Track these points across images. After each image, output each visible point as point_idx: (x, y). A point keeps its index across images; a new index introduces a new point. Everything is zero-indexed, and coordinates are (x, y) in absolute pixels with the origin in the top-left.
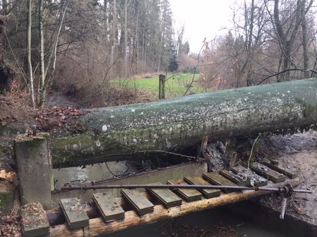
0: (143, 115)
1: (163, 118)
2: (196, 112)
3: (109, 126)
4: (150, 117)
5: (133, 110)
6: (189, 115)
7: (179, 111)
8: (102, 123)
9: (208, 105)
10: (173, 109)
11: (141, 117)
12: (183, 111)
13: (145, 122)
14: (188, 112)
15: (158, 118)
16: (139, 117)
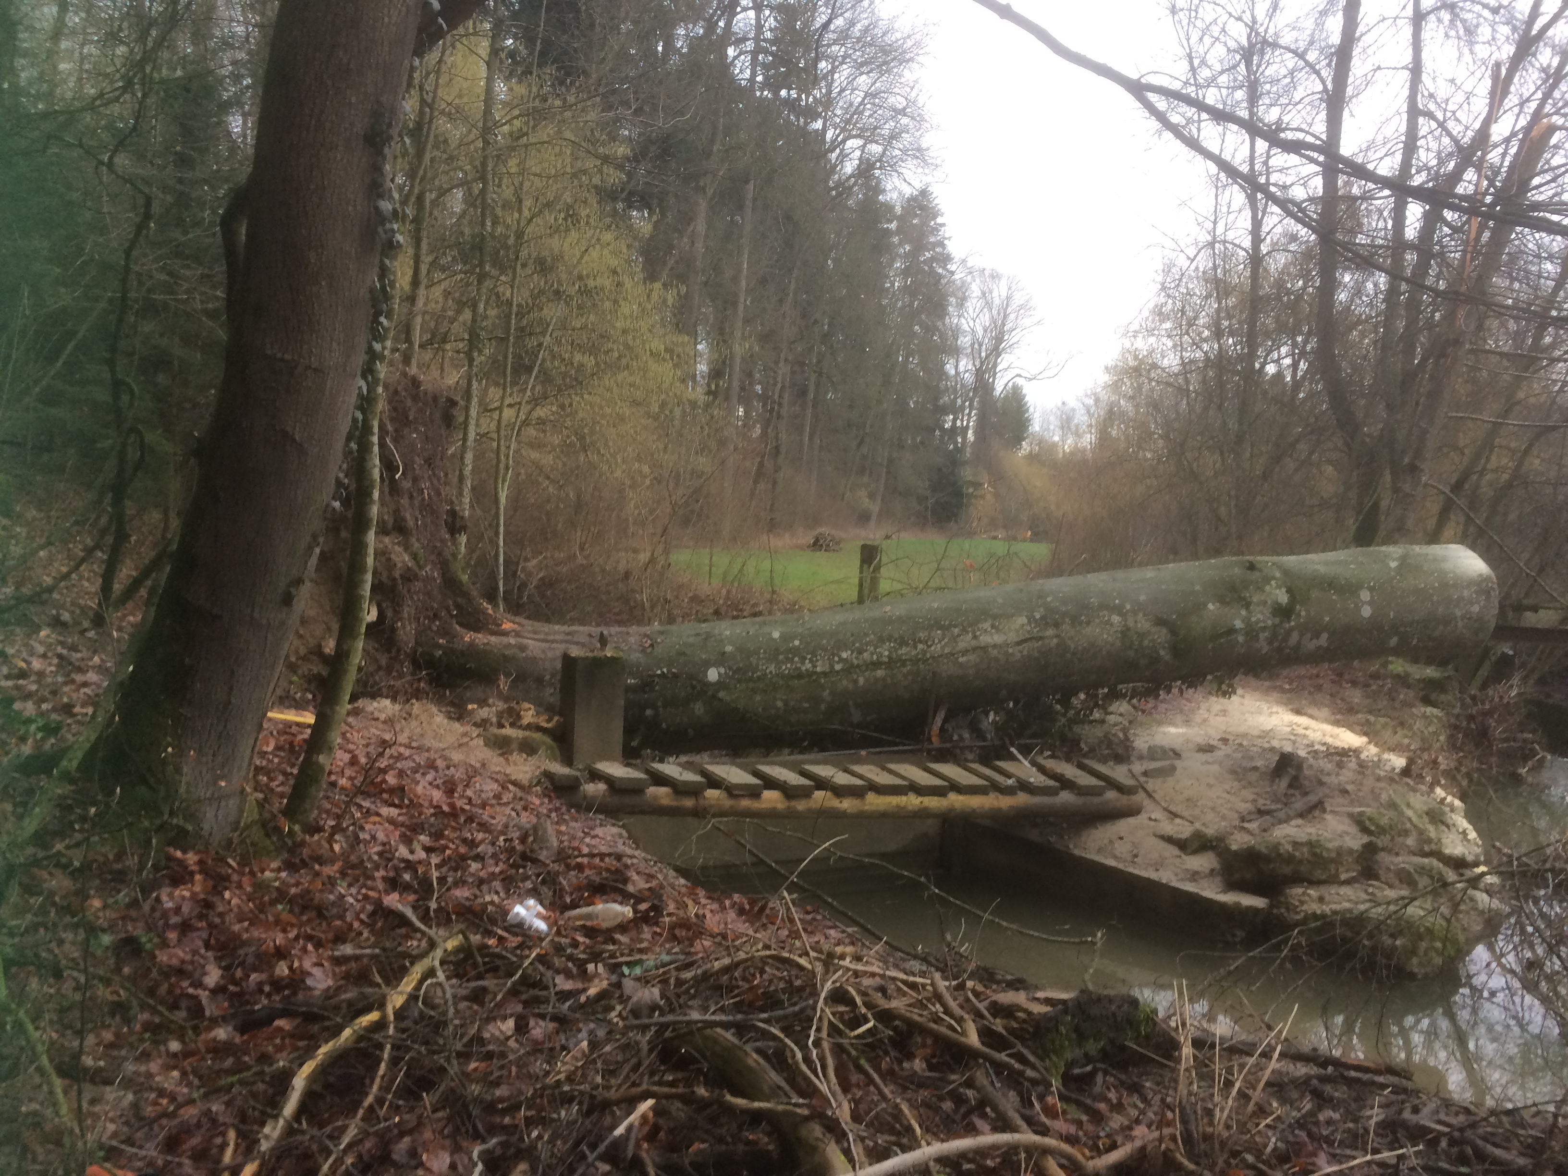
0: (797, 649)
1: (844, 655)
2: (920, 642)
3: (722, 670)
4: (814, 654)
5: (776, 635)
6: (904, 650)
7: (882, 640)
8: (707, 664)
9: (950, 625)
10: (866, 635)
11: (795, 651)
12: (890, 638)
13: (803, 663)
14: (903, 642)
15: (834, 655)
16: (789, 651)
